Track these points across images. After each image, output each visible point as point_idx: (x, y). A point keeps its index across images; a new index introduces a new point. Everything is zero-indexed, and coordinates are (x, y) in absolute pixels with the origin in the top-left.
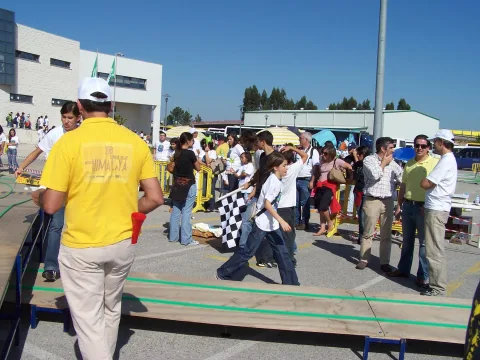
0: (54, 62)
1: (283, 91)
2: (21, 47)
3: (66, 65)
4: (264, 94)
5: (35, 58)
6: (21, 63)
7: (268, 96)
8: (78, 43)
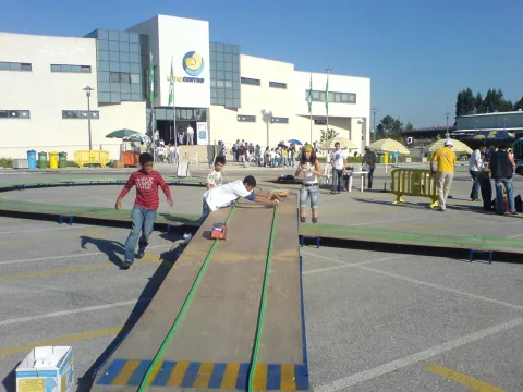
0: (272, 84)
1: (500, 92)
2: (243, 74)
3: (283, 86)
4: (479, 97)
5: (257, 82)
6: (244, 88)
7: (483, 98)
8: (292, 66)
